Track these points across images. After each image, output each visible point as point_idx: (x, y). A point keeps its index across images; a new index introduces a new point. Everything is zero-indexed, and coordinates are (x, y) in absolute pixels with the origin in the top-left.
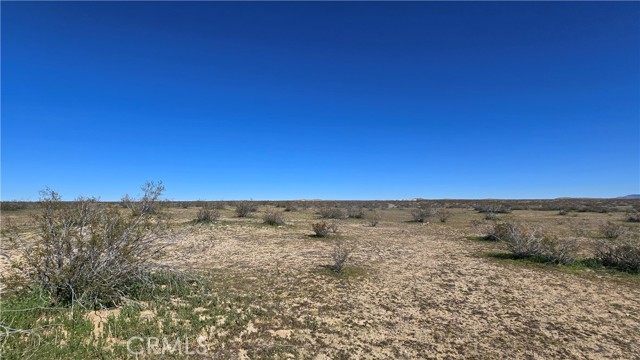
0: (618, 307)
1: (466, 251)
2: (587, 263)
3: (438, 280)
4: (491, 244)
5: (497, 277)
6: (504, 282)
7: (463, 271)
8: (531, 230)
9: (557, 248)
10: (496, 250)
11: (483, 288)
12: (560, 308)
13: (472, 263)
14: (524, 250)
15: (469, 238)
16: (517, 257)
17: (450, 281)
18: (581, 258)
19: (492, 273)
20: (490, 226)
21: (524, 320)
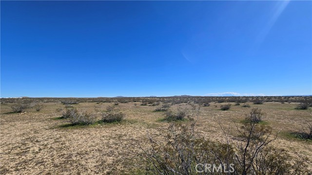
0: (103, 137)
1: (47, 127)
2: (99, 122)
3: (18, 150)
4: (62, 121)
5: (60, 137)
6: (63, 139)
7: (39, 139)
8: (82, 111)
9: (89, 118)
11: (49, 146)
12: (85, 144)
13: (48, 133)
14: (77, 121)
15: (51, 119)
16: (73, 125)
17: (28, 148)
18: (97, 120)
19: (58, 136)
20: (65, 111)
21: (66, 156)
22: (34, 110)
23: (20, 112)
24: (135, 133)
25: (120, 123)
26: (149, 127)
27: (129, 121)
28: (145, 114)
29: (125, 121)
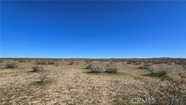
0: (108, 80)
1: (82, 72)
2: (104, 72)
3: (74, 81)
4: (87, 70)
5: (88, 78)
6: (89, 79)
7: (81, 77)
8: (96, 65)
9: (99, 69)
10: (88, 71)
11: (85, 81)
12: (99, 82)
13: (83, 75)
14: (94, 70)
15: (83, 68)
16: (92, 72)
17: (77, 80)
18: (103, 71)
19: (87, 77)
20: (88, 65)
21: (92, 87)
22: (76, 64)
23: (72, 64)
24: (126, 81)
25: (116, 74)
26: (135, 78)
27: (121, 73)
28: (131, 70)
29: (119, 73)
